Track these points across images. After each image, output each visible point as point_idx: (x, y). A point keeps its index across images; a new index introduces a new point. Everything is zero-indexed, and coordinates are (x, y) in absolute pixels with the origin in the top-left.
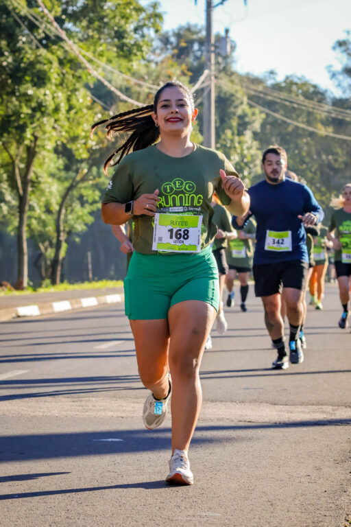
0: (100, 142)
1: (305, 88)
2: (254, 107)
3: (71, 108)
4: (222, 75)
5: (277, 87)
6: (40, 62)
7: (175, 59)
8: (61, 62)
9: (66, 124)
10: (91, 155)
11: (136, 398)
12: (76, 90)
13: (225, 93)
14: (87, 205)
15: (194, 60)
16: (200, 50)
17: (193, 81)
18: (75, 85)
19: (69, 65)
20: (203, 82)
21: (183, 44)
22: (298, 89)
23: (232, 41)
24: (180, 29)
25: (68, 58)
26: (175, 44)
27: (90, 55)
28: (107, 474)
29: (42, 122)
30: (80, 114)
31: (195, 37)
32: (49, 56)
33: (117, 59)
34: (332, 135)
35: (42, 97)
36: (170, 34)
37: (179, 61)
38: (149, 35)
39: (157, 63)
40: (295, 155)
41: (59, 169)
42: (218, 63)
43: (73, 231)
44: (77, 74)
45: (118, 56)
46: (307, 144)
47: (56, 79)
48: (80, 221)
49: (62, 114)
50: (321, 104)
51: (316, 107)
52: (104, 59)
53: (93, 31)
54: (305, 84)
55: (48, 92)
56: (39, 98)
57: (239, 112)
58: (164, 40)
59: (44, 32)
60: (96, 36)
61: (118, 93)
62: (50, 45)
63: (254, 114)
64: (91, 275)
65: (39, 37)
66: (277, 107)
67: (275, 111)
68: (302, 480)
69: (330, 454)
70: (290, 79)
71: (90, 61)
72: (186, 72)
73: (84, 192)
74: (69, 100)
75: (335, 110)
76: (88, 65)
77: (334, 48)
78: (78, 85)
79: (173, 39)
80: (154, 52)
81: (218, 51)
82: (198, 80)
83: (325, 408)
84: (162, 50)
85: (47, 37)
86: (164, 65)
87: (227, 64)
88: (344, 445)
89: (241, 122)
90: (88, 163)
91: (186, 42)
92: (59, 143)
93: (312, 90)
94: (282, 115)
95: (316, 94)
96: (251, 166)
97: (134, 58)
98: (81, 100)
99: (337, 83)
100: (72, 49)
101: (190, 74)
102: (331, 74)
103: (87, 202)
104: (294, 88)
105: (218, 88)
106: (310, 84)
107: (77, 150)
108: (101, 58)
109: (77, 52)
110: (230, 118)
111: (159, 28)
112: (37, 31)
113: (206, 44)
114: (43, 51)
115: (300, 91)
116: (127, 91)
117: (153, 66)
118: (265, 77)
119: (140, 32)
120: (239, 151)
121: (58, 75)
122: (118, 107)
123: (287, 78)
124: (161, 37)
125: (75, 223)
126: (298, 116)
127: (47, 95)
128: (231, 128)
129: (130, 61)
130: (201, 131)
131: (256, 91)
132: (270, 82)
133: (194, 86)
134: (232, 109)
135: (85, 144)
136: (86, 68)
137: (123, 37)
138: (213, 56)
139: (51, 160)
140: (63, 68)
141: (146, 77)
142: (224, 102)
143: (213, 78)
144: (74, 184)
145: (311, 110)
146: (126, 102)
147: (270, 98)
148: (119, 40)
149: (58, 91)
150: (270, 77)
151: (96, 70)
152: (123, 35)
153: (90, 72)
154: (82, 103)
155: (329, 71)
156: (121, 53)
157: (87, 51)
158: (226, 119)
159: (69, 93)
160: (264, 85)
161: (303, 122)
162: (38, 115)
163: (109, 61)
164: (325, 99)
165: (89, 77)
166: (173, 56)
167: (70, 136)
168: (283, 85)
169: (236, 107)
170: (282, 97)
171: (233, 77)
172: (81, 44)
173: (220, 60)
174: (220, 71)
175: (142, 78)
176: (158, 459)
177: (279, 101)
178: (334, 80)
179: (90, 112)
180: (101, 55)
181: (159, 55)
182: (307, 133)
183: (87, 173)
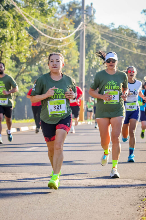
0: (32, 55)
1: (127, 31)
2: (104, 40)
3: (18, 38)
4: (89, 24)
5: (115, 31)
6: (4, 17)
7: (67, 17)
8: (14, 17)
9: (16, 46)
10: (28, 60)
11: (42, 174)
12: (21, 30)
13: (91, 33)
14: (25, 84)
15: (76, 18)
16: (79, 12)
17: (76, 27)
18: (20, 28)
19: (18, 19)
20: (80, 28)
21: (71, 10)
22: (125, 32)
23: (94, 9)
24: (70, 3)
25: (18, 15)
26: (68, 10)
27: (28, 14)
28: (25, 208)
29: (5, 45)
30: (22, 41)
31: (77, 6)
32: (9, 14)
33: (40, 16)
34: (140, 53)
35: (5, 33)
36: (66, 5)
37: (70, 17)
38: (55, 5)
39: (59, 19)
40: (122, 62)
41: (12, 66)
42: (87, 19)
43: (19, 96)
44: (22, 23)
45: (41, 15)
46: (128, 57)
47: (12, 25)
48: (22, 91)
49: (14, 41)
50: (135, 39)
51: (133, 40)
52: (34, 16)
53: (29, 3)
54: (128, 29)
55: (8, 31)
56: (3, 34)
57: (97, 42)
58: (63, 8)
59: (6, 3)
60: (31, 5)
61: (40, 32)
62: (9, 9)
63: (103, 43)
64: (26, 116)
65: (4, 5)
66: (115, 40)
67: (113, 42)
68: (115, 213)
69: (129, 201)
70: (121, 27)
71: (28, 17)
72: (72, 23)
73: (24, 78)
74: (17, 35)
75: (141, 42)
76: (26, 19)
77: (142, 13)
78: (22, 28)
79: (67, 7)
80: (58, 13)
81: (87, 13)
82: (78, 27)
83: (129, 180)
84: (61, 12)
85: (8, 6)
86: (62, 19)
87: (91, 19)
88: (136, 197)
89: (97, 46)
90: (26, 64)
91: (73, 9)
92: (13, 54)
93: (131, 32)
94: (117, 44)
95: (132, 34)
96: (102, 67)
97: (48, 16)
98: (23, 35)
99: (142, 29)
100: (19, 11)
101: (74, 24)
102: (140, 25)
103: (25, 82)
104: (123, 31)
105: (87, 31)
106: (130, 30)
107: (21, 58)
108: (33, 15)
109: (22, 13)
110: (92, 45)
111: (60, 2)
112: (3, 3)
113: (82, 10)
114: (6, 12)
115: (125, 33)
116: (45, 31)
117: (57, 20)
118: (109, 26)
119: (51, 4)
120: (96, 60)
121: (13, 23)
122: (40, 39)
123: (120, 26)
124: (61, 6)
125: (20, 92)
126: (124, 44)
127: (7, 32)
128: (93, 49)
129: (46, 17)
130: (79, 50)
131: (105, 32)
132: (111, 28)
133: (76, 29)
134: (93, 41)
135: (25, 55)
136: (25, 20)
137: (43, 6)
138: (85, 15)
139: (9, 62)
140: (15, 20)
141: (54, 25)
142: (90, 37)
143: (85, 26)
144: (19, 74)
145: (130, 41)
146: (44, 36)
147: (111, 36)
148: (41, 7)
149: (13, 31)
150: (111, 26)
151: (30, 21)
152: (43, 5)
153: (28, 22)
154: (24, 36)
155: (139, 24)
156: (42, 13)
157: (27, 12)
158: (91, 45)
159: (18, 31)
160: (109, 29)
161: (126, 47)
162: (3, 41)
163: (37, 17)
164: (137, 36)
165: (27, 24)
166: (66, 15)
167: (18, 51)
168: (118, 30)
169: (95, 39)
170: (117, 35)
171: (95, 26)
172: (24, 9)
173: (88, 17)
174: (88, 23)
175: (52, 25)
176: (49, 202)
177: (115, 37)
178: (141, 27)
179: (27, 41)
180: (33, 14)
181: (60, 15)
182: (128, 52)
183: (25, 69)
